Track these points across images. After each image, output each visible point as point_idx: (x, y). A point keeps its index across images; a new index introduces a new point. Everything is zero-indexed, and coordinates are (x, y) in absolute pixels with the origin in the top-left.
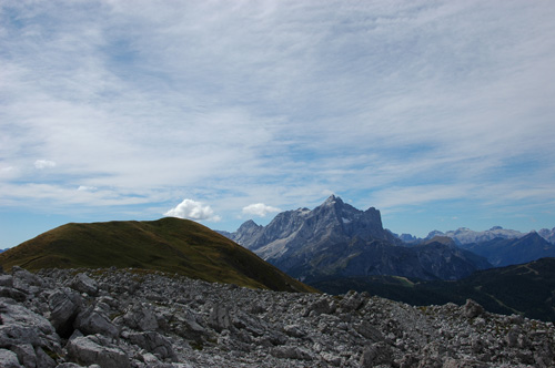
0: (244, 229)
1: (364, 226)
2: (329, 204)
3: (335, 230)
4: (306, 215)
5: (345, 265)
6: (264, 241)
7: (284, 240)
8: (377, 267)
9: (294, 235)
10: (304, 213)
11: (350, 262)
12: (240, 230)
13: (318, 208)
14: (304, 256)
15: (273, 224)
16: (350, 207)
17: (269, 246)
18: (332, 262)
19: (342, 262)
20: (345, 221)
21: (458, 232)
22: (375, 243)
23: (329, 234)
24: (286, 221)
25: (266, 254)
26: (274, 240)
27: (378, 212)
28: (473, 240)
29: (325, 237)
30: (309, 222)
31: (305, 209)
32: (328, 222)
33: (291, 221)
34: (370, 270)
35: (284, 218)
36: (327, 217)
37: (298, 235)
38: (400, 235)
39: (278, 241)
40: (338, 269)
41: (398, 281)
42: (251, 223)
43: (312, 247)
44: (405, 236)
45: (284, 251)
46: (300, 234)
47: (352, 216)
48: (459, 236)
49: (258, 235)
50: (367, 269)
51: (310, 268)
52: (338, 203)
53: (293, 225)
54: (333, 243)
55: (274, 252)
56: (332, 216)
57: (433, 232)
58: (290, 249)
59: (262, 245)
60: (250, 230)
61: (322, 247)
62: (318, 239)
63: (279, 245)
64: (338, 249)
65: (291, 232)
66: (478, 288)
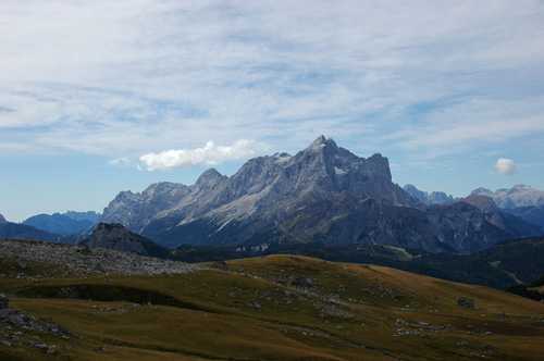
0: (204, 180)
1: (365, 179)
2: (316, 148)
3: (320, 183)
4: (285, 163)
5: (326, 231)
6: (227, 197)
7: (255, 196)
8: (371, 233)
9: (267, 189)
10: (283, 159)
11: (333, 227)
12: (199, 181)
13: (301, 153)
14: (275, 217)
15: (240, 174)
16: (347, 153)
17: (233, 203)
18: (310, 227)
19: (323, 227)
20: (339, 171)
21: (513, 190)
22: (370, 202)
23: (311, 188)
24: (258, 170)
25: (229, 215)
26: (241, 195)
27: (386, 160)
28: (535, 202)
29: (305, 192)
30: (289, 172)
31: (284, 155)
32: (314, 171)
33: (265, 169)
34: (359, 239)
35: (255, 166)
36: (312, 166)
37: (272, 190)
38: (430, 193)
39: (246, 198)
40: (317, 236)
41: (391, 253)
42: (213, 173)
43: (287, 206)
44: (437, 194)
45: (251, 211)
46: (276, 189)
47: (348, 164)
48: (514, 197)
49: (221, 189)
50: (356, 237)
51: (280, 234)
52: (329, 147)
53: (267, 176)
54: (314, 201)
55: (239, 212)
56: (319, 165)
57: (478, 190)
58: (261, 207)
59: (224, 203)
60: (211, 183)
61: (299, 205)
62: (295, 195)
63: (246, 204)
64: (318, 208)
65: (265, 186)
66: (495, 264)
